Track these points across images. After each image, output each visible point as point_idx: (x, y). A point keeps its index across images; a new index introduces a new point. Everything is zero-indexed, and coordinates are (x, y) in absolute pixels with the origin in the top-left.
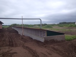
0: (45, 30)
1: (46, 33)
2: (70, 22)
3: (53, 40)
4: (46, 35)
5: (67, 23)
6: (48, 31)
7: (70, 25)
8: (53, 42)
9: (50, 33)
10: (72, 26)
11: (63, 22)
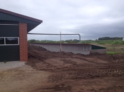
0: (90, 45)
1: (91, 48)
2: (116, 37)
3: (97, 53)
4: (91, 49)
5: (111, 39)
6: (92, 46)
7: (115, 41)
8: (97, 54)
9: (94, 47)
10: (118, 42)
11: (104, 37)
